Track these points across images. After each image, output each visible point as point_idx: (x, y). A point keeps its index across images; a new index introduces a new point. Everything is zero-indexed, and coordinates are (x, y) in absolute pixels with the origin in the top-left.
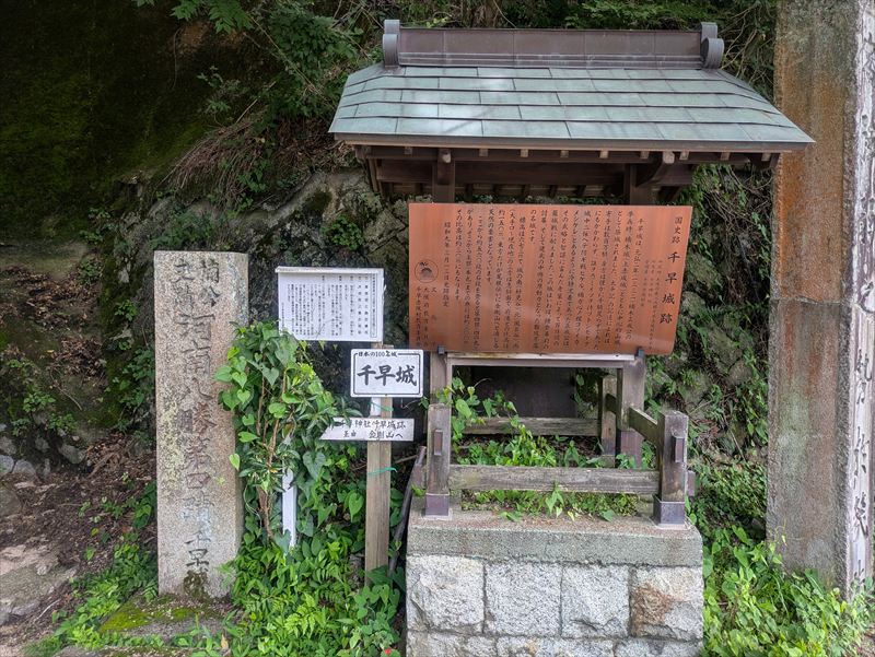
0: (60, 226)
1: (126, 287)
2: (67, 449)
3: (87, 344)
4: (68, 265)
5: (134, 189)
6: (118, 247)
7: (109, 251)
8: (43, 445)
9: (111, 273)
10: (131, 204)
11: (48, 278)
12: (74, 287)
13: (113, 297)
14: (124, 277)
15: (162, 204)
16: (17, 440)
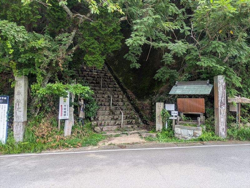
0: (146, 97)
1: (153, 105)
2: (147, 122)
3: (149, 112)
4: (147, 102)
5: (155, 93)
6: (153, 100)
7: (151, 101)
8: (145, 122)
9: (152, 103)
10: (154, 95)
11: (145, 104)
12: (148, 105)
13: (152, 106)
14: (153, 104)
15: (158, 95)
16: (142, 121)
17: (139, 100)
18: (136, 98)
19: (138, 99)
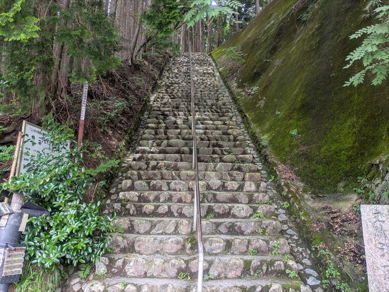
0: (345, 186)
3: (357, 246)
4: (349, 205)
5: (378, 166)
6: (371, 196)
7: (367, 198)
10: (377, 174)
11: (339, 211)
12: (351, 216)
17: (316, 196)
18: (305, 191)
19: (313, 193)
